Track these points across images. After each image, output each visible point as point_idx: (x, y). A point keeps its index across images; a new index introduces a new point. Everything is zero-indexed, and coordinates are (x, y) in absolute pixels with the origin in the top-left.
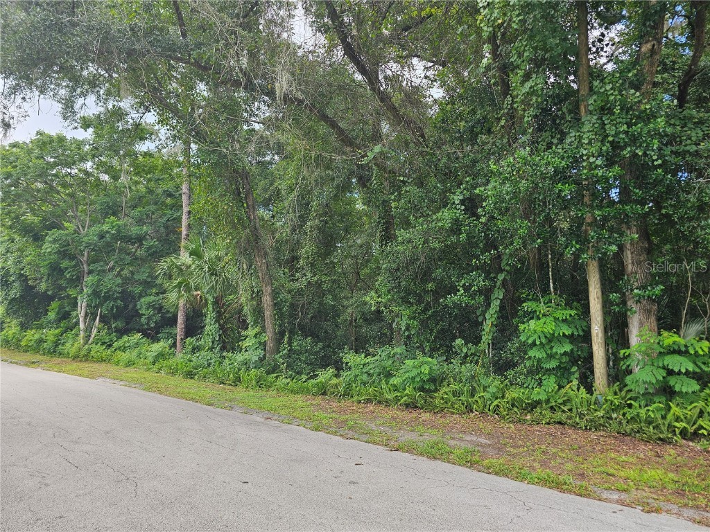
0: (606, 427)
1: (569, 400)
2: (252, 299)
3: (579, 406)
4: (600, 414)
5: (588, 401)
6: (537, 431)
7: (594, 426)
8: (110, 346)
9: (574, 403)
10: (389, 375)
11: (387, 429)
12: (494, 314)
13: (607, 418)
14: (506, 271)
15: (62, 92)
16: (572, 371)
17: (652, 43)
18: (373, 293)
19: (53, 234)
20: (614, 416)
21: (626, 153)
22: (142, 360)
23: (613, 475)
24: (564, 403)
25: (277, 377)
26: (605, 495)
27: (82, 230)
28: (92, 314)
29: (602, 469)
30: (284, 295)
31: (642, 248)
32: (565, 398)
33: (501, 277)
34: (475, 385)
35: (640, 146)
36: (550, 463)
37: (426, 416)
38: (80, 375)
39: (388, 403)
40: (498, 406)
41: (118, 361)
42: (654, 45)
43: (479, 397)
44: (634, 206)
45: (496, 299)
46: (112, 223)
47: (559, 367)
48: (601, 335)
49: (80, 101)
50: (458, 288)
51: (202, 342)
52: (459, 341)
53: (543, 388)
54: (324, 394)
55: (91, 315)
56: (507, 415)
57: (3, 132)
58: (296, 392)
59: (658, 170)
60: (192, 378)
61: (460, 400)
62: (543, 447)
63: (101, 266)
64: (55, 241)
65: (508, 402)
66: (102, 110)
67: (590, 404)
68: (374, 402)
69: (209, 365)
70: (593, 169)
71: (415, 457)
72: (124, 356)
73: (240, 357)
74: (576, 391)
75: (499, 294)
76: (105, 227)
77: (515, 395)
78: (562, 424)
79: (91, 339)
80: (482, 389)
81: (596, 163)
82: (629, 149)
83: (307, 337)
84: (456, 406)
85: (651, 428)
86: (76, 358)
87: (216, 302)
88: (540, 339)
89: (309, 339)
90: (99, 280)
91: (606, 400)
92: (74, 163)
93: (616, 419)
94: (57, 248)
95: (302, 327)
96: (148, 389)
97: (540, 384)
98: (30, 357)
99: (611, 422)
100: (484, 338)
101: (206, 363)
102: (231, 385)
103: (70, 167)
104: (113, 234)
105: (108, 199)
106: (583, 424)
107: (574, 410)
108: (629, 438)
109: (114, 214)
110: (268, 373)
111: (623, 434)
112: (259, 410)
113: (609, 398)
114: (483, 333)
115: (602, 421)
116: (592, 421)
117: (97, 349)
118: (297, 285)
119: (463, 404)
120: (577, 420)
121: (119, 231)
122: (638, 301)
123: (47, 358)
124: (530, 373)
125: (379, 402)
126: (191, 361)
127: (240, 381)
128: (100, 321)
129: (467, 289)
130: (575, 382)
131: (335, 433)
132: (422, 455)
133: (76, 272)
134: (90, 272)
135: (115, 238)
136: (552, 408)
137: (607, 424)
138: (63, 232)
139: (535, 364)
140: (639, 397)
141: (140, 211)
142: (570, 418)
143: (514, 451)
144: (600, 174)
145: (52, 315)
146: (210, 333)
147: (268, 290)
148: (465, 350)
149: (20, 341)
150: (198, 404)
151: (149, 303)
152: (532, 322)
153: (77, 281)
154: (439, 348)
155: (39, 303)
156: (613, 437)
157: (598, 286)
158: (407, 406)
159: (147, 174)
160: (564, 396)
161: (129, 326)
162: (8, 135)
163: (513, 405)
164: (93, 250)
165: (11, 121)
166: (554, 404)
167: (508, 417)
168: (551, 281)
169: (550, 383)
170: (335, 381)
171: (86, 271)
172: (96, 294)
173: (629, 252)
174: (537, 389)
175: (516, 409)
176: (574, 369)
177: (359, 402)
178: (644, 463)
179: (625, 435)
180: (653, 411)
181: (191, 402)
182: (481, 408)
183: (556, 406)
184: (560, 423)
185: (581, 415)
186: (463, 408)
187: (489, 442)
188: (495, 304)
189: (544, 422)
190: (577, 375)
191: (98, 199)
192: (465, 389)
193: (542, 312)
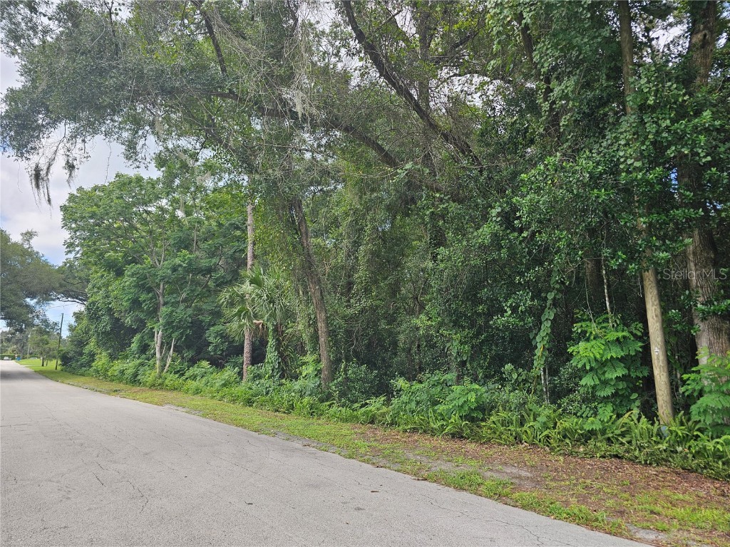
0: (669, 461)
1: (628, 431)
2: (309, 325)
3: (639, 438)
4: (663, 446)
5: (649, 432)
6: (589, 464)
7: (656, 460)
8: (183, 375)
9: (634, 435)
10: (435, 403)
11: (424, 459)
12: (545, 336)
13: (672, 451)
14: (557, 289)
15: (125, 135)
16: (632, 398)
17: (703, 33)
18: (423, 316)
19: (132, 268)
20: (679, 449)
21: (671, 152)
22: (209, 388)
23: (658, 514)
24: (623, 435)
25: (330, 406)
26: (641, 534)
27: (158, 264)
28: (168, 344)
29: (647, 506)
30: (338, 321)
31: (707, 258)
32: (623, 429)
33: (550, 296)
34: (524, 414)
35: (686, 144)
36: (591, 499)
37: (471, 446)
38: (151, 402)
39: (433, 433)
40: (548, 437)
41: (188, 390)
42: (705, 35)
43: (529, 427)
44: (686, 211)
45: (547, 319)
46: (184, 256)
47: (615, 395)
48: (661, 358)
49: (141, 142)
50: (506, 308)
51: (262, 370)
52: (509, 367)
53: (598, 417)
54: (372, 422)
55: (165, 344)
56: (558, 447)
57: (69, 173)
58: (346, 421)
59: (712, 169)
60: (250, 406)
61: (509, 430)
62: (589, 481)
63: (175, 298)
64: (132, 275)
65: (559, 433)
66: (161, 148)
67: (652, 436)
68: (420, 431)
69: (267, 393)
70: (631, 173)
71: (440, 487)
72: (193, 384)
73: (297, 385)
74: (636, 422)
75: (550, 314)
76: (177, 261)
77: (567, 425)
78: (619, 458)
79: (166, 368)
80: (532, 418)
81: (635, 165)
82: (673, 148)
83: (362, 364)
84: (503, 437)
85: (720, 463)
86: (153, 386)
87: (276, 330)
88: (590, 363)
89: (364, 367)
90: (172, 311)
91: (670, 431)
92: (150, 201)
93: (681, 452)
94: (135, 281)
95: (356, 354)
96: (204, 416)
97: (595, 414)
98: (115, 386)
99: (675, 455)
100: (536, 363)
101: (264, 391)
102: (285, 413)
103: (146, 206)
104: (185, 267)
105: (181, 234)
106: (642, 458)
107: (634, 442)
108: (694, 475)
109: (186, 248)
110: (322, 401)
111: (689, 470)
112: (301, 436)
113: (673, 428)
114: (535, 357)
115: (664, 455)
116: (652, 454)
117: (171, 379)
118: (350, 311)
119: (511, 435)
120: (637, 453)
121: (190, 264)
122: (704, 319)
123: (129, 386)
124: (585, 400)
125: (425, 431)
126: (250, 389)
127: (293, 409)
128: (174, 351)
129: (514, 309)
130: (636, 411)
131: (367, 462)
132: (449, 486)
133: (152, 304)
134: (165, 304)
135: (187, 270)
136: (609, 439)
137: (670, 459)
138: (139, 266)
139: (590, 390)
140: (707, 429)
141: (209, 245)
142: (628, 451)
143: (553, 484)
144: (639, 177)
145: (134, 346)
146: (270, 361)
147: (321, 316)
148: (515, 376)
149: (107, 371)
150: (246, 431)
151: (218, 331)
152: (582, 345)
153: (154, 312)
154: (494, 375)
155: (125, 334)
156: (677, 473)
157: (657, 302)
158: (453, 436)
159: (217, 209)
160: (623, 426)
161: (200, 356)
162: (73, 175)
163: (565, 437)
164: (168, 282)
165: (75, 163)
166: (610, 435)
167: (558, 449)
168: (607, 299)
169: (606, 412)
170: (384, 409)
171: (162, 302)
172: (169, 324)
173: (692, 264)
174: (592, 419)
175: (567, 441)
176: (634, 396)
177: (405, 431)
178: (702, 502)
179: (691, 471)
180: (722, 445)
181: (240, 428)
182: (531, 438)
183: (613, 437)
184: (616, 456)
185: (641, 448)
186: (512, 438)
187: (529, 475)
188: (546, 326)
189: (598, 455)
190: (638, 403)
191: (173, 234)
192: (514, 418)
193: (594, 333)
